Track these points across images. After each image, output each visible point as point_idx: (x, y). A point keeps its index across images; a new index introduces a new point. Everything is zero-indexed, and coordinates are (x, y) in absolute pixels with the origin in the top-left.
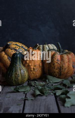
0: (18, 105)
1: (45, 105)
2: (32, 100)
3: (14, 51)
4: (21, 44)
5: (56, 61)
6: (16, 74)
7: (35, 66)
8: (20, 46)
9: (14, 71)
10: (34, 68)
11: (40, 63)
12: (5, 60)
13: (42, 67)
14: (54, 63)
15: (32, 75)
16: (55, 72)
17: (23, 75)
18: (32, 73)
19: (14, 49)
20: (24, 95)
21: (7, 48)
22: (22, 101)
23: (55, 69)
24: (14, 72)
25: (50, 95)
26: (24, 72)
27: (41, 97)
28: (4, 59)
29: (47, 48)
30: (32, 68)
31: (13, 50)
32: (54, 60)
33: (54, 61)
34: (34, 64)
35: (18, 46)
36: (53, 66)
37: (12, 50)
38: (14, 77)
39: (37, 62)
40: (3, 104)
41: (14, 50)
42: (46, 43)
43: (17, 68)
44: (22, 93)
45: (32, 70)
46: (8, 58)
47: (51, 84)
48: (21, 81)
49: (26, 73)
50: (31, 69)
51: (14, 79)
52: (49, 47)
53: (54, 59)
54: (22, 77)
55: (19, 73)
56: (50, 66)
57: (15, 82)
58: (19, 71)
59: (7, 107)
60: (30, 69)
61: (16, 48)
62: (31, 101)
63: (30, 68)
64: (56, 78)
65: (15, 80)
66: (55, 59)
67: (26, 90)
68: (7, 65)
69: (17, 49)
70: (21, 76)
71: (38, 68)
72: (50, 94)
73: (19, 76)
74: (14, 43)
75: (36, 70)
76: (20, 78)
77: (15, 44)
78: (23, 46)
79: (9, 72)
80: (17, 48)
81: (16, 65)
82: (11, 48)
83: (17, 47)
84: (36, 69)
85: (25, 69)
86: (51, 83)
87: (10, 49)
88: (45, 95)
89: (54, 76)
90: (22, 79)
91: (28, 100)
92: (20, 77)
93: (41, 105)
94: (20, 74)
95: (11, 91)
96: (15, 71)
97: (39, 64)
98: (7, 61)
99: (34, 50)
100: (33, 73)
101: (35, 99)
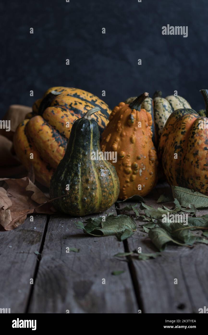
0: (113, 274)
1: (197, 273)
2: (151, 258)
3: (73, 115)
4: (90, 95)
5: (202, 145)
6: (87, 181)
7: (138, 158)
8: (86, 101)
9: (80, 174)
10: (136, 163)
11: (152, 151)
12: (44, 142)
13: (157, 162)
14: (198, 151)
15: (128, 186)
16: (198, 178)
17: (106, 184)
18: (128, 180)
19: (72, 109)
20: (119, 244)
21: (50, 105)
22: (122, 262)
23: (200, 167)
24: (81, 177)
25: (202, 245)
26: (110, 175)
27: (176, 251)
28: (41, 138)
29: (167, 108)
30: (130, 165)
31: (68, 110)
32: (195, 141)
33: (196, 145)
34: (136, 152)
35: (82, 99)
36: (192, 159)
37: (66, 110)
38: (80, 191)
39: (144, 147)
40: (66, 270)
41: (72, 112)
42: (161, 93)
43: (88, 165)
44: (113, 238)
45: (130, 169)
46: (54, 136)
47: (189, 211)
48: (101, 204)
49: (114, 179)
50: (126, 169)
51: (79, 197)
52: (171, 104)
53: (197, 138)
54: (103, 191)
55: (94, 178)
56: (185, 158)
57: (83, 206)
58: (96, 174)
59: (82, 279)
60: (122, 168)
61: (76, 104)
62: (148, 261)
63: (123, 165)
64: (202, 195)
65: (83, 200)
66: (200, 139)
67: (124, 230)
68: (52, 156)
69: (81, 108)
70: (101, 186)
71: (147, 164)
72: (201, 241)
73: (96, 188)
74: (69, 91)
75: (141, 171)
76: (97, 194)
77: (73, 93)
78: (96, 101)
79: (63, 176)
80: (81, 105)
81: (84, 155)
82: (60, 104)
83: (80, 103)
84: (140, 168)
85: (111, 168)
86: (189, 209)
87: (59, 109)
88: (185, 245)
89: (195, 190)
90: (104, 196)
91: (141, 259)
92: (98, 191)
93: (186, 274)
94: (97, 183)
95: (74, 232)
96: (82, 173)
97: (150, 152)
98: (51, 145)
99: (135, 111)
100: (132, 180)
101: (160, 256)
